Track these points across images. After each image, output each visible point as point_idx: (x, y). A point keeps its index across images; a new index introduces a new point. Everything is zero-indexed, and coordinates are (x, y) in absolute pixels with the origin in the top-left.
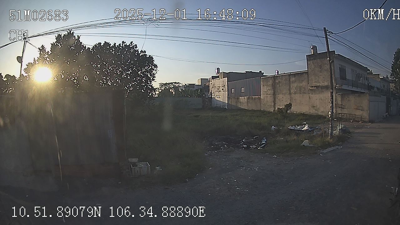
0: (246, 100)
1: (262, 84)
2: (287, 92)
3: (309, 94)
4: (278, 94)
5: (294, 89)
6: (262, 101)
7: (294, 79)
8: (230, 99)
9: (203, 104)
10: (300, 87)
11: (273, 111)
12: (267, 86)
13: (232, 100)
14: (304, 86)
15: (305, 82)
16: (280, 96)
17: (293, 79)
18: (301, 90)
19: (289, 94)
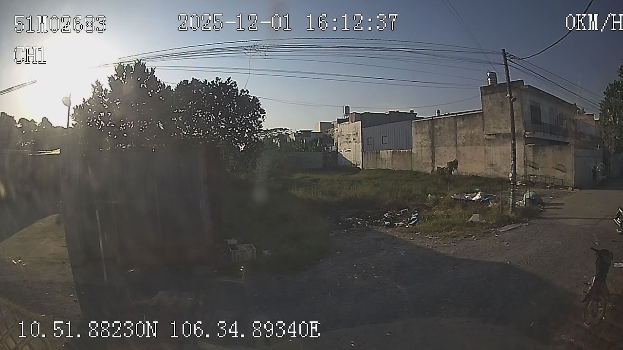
0: (389, 156)
1: (414, 131)
2: (452, 144)
3: (485, 145)
4: (439, 147)
5: (463, 138)
6: (415, 157)
7: (462, 123)
8: (366, 154)
9: (324, 162)
10: (472, 136)
11: (430, 172)
12: (422, 133)
13: (369, 156)
14: (477, 134)
15: (478, 128)
16: (441, 150)
17: (460, 123)
18: (473, 139)
19: (455, 146)
